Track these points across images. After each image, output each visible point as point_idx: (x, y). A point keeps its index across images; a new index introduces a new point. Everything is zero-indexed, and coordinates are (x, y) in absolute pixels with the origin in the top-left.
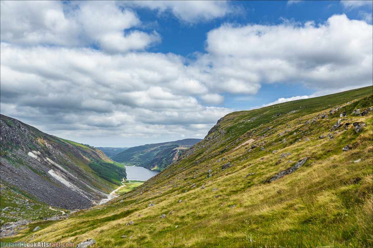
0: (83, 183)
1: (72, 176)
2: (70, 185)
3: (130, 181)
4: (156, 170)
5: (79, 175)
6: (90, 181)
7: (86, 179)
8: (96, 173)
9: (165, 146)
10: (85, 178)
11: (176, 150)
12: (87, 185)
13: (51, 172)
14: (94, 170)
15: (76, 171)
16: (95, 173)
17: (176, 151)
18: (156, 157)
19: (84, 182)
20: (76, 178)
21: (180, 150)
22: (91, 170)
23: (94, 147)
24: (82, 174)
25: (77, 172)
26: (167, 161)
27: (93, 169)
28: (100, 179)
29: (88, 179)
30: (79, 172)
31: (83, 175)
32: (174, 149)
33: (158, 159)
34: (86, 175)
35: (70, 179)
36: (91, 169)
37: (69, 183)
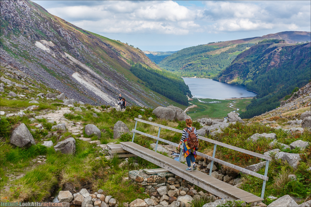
0: (129, 97)
1: (110, 84)
2: (111, 100)
3: (200, 99)
4: (237, 83)
5: (120, 84)
6: (139, 96)
7: (133, 91)
8: (144, 82)
9: (247, 45)
10: (130, 90)
11: (276, 47)
12: (137, 102)
13: (76, 76)
14: (140, 78)
15: (114, 78)
16: (143, 84)
17: (276, 50)
18: (236, 62)
19: (131, 96)
20: (117, 88)
21: (282, 48)
22: (137, 79)
23: (129, 45)
24: (124, 83)
25: (116, 79)
26: (257, 68)
27: (138, 76)
28: (152, 93)
29: (135, 92)
30: (118, 79)
31: (126, 84)
32: (271, 46)
33: (239, 64)
34: (130, 85)
35: (108, 90)
36: (135, 77)
37: (107, 95)
